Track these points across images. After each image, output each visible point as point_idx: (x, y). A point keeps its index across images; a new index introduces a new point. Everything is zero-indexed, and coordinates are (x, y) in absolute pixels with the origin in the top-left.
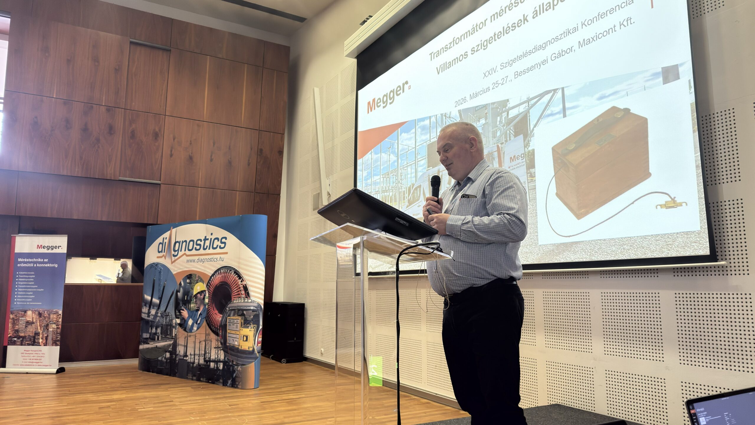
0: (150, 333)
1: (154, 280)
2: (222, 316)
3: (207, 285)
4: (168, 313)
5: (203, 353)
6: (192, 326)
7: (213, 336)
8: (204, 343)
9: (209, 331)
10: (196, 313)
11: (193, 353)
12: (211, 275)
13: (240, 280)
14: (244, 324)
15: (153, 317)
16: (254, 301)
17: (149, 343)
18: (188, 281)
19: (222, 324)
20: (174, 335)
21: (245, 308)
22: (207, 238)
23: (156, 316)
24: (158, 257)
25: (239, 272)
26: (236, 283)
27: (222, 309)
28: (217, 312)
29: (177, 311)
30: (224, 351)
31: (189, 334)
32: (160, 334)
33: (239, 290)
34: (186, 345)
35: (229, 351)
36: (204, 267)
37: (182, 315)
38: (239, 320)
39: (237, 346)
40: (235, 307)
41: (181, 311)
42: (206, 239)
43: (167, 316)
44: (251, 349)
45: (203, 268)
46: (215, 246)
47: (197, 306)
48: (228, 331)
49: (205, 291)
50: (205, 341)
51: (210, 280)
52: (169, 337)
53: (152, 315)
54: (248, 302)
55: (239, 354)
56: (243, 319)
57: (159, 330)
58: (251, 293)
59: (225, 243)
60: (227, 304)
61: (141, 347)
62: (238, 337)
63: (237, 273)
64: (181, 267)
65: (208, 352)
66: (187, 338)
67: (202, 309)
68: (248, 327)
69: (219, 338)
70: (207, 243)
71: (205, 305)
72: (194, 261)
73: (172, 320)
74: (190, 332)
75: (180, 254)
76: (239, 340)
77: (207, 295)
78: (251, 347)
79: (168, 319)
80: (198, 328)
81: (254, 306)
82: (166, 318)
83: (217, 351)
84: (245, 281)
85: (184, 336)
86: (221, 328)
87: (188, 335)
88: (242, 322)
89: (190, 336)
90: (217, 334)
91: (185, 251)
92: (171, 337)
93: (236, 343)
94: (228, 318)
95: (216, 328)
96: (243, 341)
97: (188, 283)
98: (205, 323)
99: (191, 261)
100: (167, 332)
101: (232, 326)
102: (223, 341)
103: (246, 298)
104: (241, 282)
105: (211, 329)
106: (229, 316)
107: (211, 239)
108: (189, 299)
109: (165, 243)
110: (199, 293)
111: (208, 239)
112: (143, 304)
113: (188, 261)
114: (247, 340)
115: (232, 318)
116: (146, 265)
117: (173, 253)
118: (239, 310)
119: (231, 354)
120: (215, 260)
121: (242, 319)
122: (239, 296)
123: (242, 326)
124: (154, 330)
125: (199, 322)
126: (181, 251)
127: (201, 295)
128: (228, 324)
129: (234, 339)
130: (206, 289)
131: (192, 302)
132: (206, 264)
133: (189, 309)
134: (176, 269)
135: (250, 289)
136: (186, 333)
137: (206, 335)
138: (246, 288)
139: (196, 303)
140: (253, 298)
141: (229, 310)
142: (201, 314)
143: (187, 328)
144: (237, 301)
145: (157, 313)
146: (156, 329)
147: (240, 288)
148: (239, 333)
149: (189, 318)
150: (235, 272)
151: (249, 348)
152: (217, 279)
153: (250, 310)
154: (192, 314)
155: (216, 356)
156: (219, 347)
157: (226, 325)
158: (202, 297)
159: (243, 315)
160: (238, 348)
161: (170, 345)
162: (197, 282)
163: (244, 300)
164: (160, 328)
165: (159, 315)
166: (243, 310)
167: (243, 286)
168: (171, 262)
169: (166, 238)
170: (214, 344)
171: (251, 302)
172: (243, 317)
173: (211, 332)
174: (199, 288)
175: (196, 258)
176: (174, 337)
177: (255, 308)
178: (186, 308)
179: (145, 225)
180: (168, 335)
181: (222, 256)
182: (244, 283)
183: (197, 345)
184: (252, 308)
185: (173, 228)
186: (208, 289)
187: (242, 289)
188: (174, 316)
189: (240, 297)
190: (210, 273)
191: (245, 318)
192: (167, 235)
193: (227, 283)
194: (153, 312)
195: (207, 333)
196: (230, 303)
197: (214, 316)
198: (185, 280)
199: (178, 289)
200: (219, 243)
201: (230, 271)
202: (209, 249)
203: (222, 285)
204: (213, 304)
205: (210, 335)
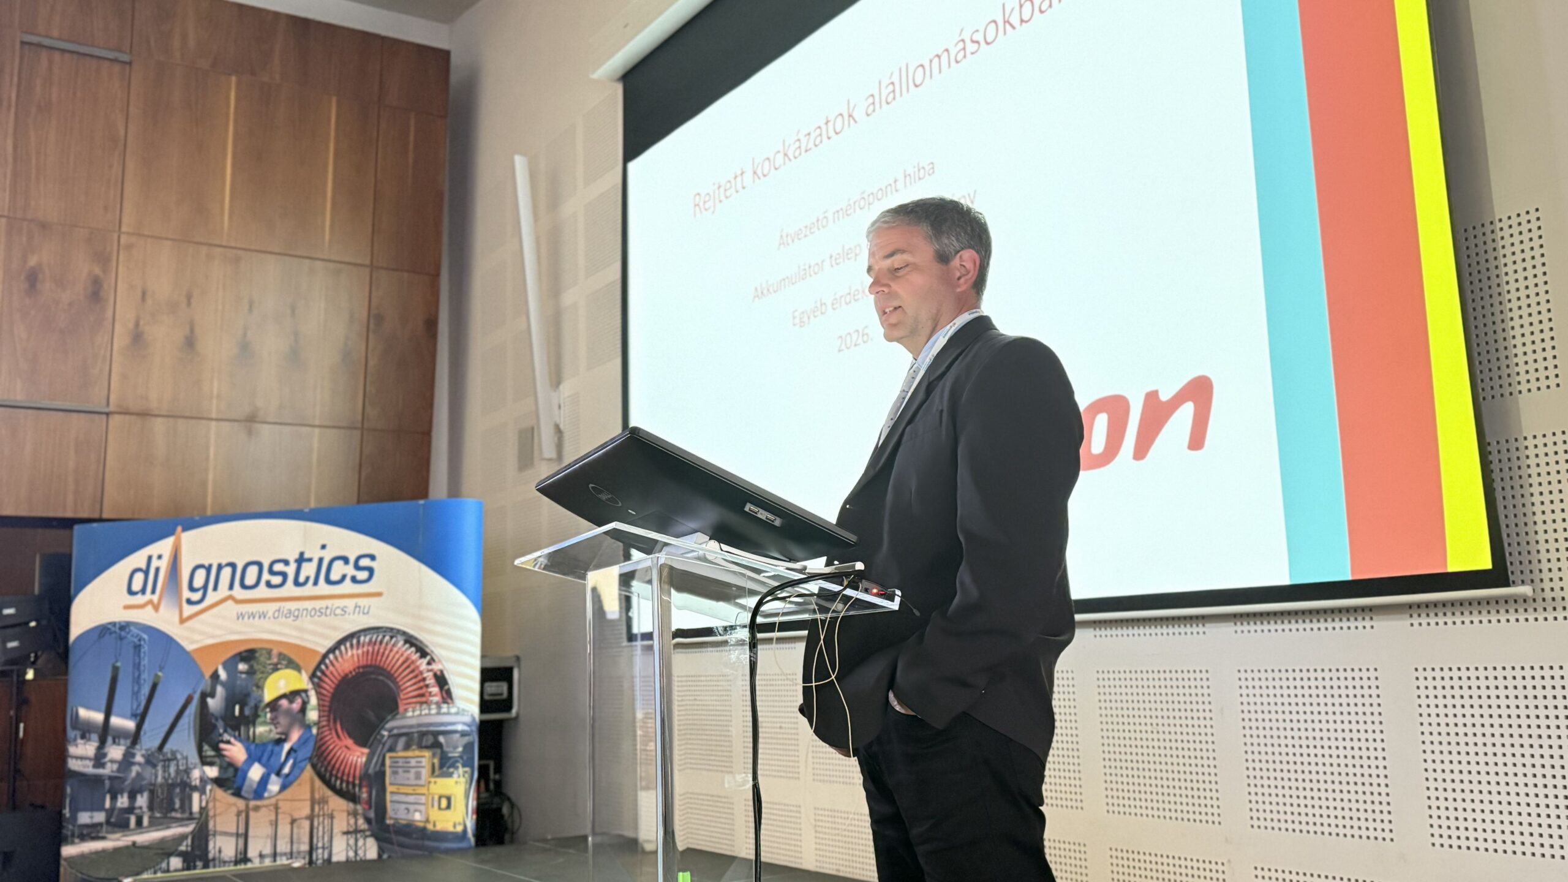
0: (106, 811)
1: (115, 669)
2: (366, 751)
3: (313, 676)
4: (174, 753)
5: (305, 847)
6: (264, 781)
7: (337, 804)
8: (306, 824)
9: (322, 790)
10: (277, 749)
11: (268, 850)
12: (323, 651)
13: (425, 661)
14: (441, 768)
15: (115, 767)
16: (464, 710)
17: (103, 838)
18: (242, 667)
19: (371, 771)
20: (196, 808)
21: (442, 728)
22: (306, 556)
23: (127, 761)
24: (127, 607)
25: (421, 642)
26: (412, 667)
27: (365, 734)
28: (349, 742)
29: (206, 747)
30: (377, 839)
31: (252, 803)
32: (145, 809)
33: (422, 684)
34: (242, 830)
35: (394, 837)
36: (302, 630)
37: (224, 756)
38: (425, 759)
39: (421, 825)
40: (411, 727)
41: (222, 746)
42: (301, 560)
43: (169, 760)
44: (459, 829)
45: (296, 634)
46: (335, 576)
47: (279, 730)
48: (390, 789)
49: (306, 691)
50: (311, 818)
51: (322, 661)
52: (179, 815)
53: (112, 761)
54: (448, 714)
55: (427, 843)
56: (438, 755)
57: (142, 801)
58: (455, 692)
59: (371, 570)
60: (382, 720)
61: (68, 851)
62: (423, 799)
63: (411, 641)
64: (218, 632)
65: (320, 845)
66: (245, 816)
67: (295, 735)
68: (450, 775)
69: (359, 808)
70: (308, 570)
71: (308, 727)
72: (263, 615)
73: (187, 772)
74: (254, 799)
75: (212, 597)
76: (427, 809)
77: (314, 700)
78: (460, 824)
79: (172, 770)
80: (284, 788)
81: (465, 724)
82: (166, 768)
83: (352, 842)
84: (440, 661)
85: (234, 810)
86: (364, 783)
87: (247, 806)
88: (433, 766)
89: (257, 809)
90: (352, 798)
91: (231, 587)
92: (186, 815)
93: (417, 816)
94: (388, 755)
95: (348, 783)
96: (440, 808)
97: (242, 673)
98: (308, 772)
99: (252, 615)
100: (171, 803)
101: (401, 775)
102: (372, 815)
103: (444, 702)
104: (429, 663)
105: (333, 788)
106: (392, 749)
107: (321, 560)
108: (247, 712)
109: (157, 570)
110: (283, 696)
111: (310, 560)
112: (71, 733)
113: (240, 616)
114: (449, 807)
115: (401, 754)
116: (77, 629)
117: (186, 594)
118: (423, 734)
119: (401, 845)
120: (338, 611)
121: (434, 755)
122: (424, 699)
123: (433, 771)
124: (123, 801)
125: (286, 770)
126: (215, 588)
127: (291, 702)
128: (388, 771)
129: (412, 807)
130: (310, 686)
131: (260, 720)
132: (306, 623)
133: (249, 742)
134: (196, 637)
135: (453, 680)
136: (241, 804)
137: (312, 799)
138: (441, 680)
140: (456, 703)
141: (389, 736)
142: (292, 750)
144: (417, 713)
145: (128, 756)
146: (132, 797)
147: (424, 679)
148: (424, 792)
149: (250, 762)
150: (406, 642)
151: (455, 826)
152: (349, 660)
153: (455, 732)
154: (259, 752)
155: (351, 853)
156: (363, 831)
157: (381, 775)
158: (297, 705)
159: (437, 745)
160: (423, 829)
161: (183, 837)
162: (276, 669)
163: (439, 707)
164: (146, 794)
165: (139, 758)
166: (436, 734)
167: (435, 675)
168: (177, 619)
169: (160, 557)
170: (341, 823)
171: (457, 714)
172: (438, 751)
173: (329, 793)
174: (282, 683)
175: (271, 607)
176: (197, 816)
177: (466, 728)
178: (239, 738)
179: (68, 523)
180: (174, 810)
181: (362, 602)
182: (436, 667)
183: (284, 829)
184: (460, 727)
185: (187, 529)
186: (318, 687)
187: (431, 681)
188: (194, 758)
189: (426, 702)
190: (323, 645)
191: (443, 752)
193: (382, 669)
194: (115, 752)
195: (317, 796)
196: (393, 718)
197: (341, 753)
198: (229, 664)
199: (208, 689)
200: (350, 570)
201: (392, 637)
202: (316, 583)
203: (363, 674)
204: (335, 722)
205: (327, 802)
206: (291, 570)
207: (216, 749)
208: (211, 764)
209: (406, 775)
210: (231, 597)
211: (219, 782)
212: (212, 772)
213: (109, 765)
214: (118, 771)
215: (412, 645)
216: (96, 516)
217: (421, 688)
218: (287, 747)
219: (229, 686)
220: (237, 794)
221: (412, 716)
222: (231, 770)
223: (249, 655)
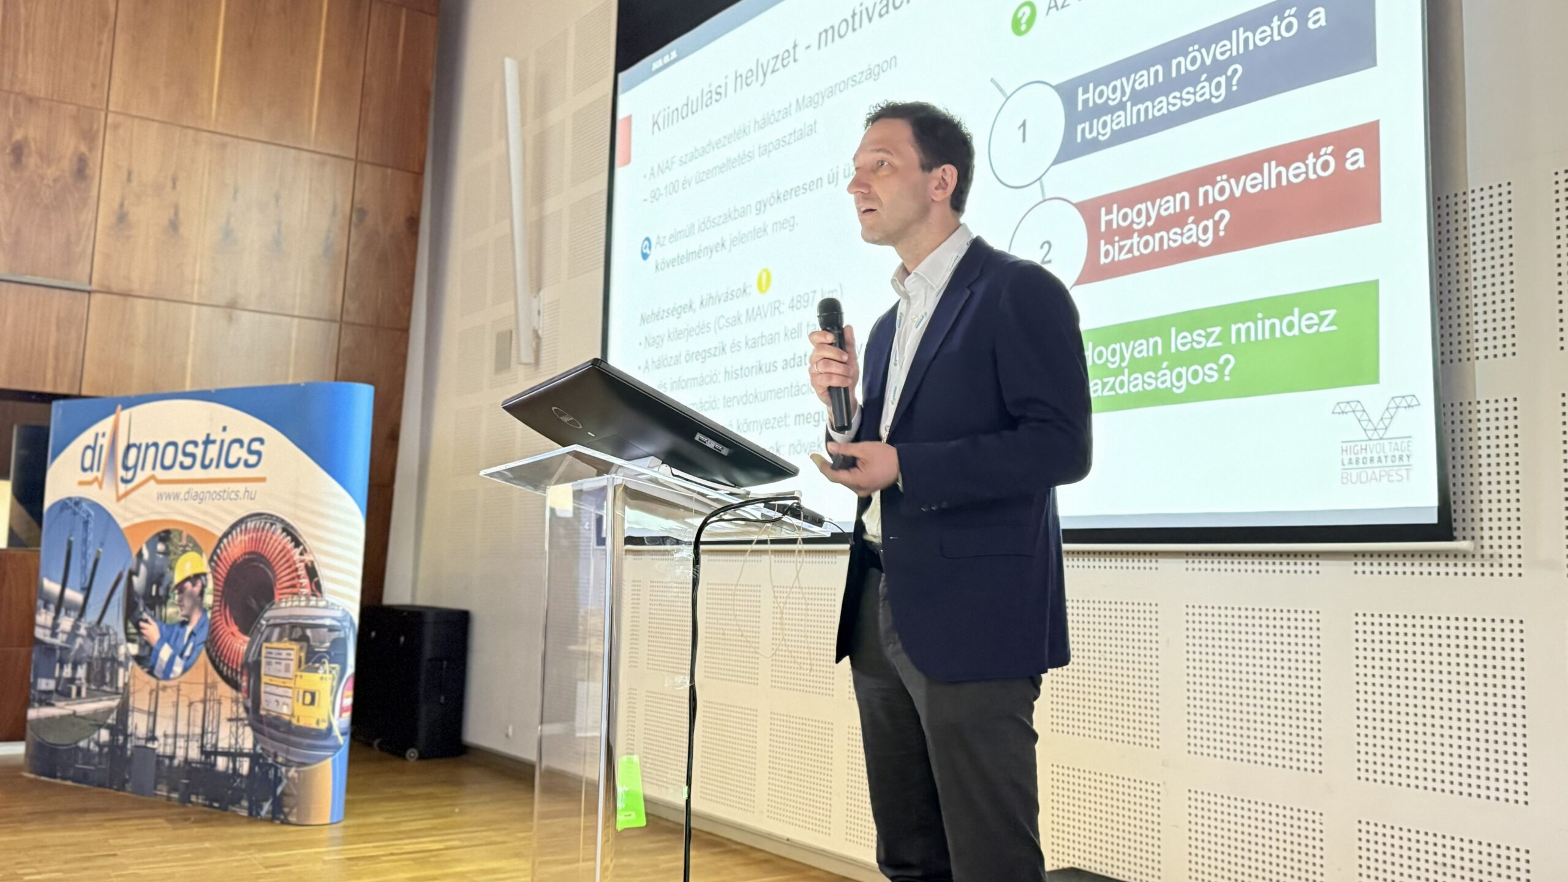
0: (56, 679)
1: (70, 543)
2: (247, 639)
3: (211, 560)
4: (108, 628)
5: (198, 731)
6: (171, 662)
7: (224, 689)
8: (200, 707)
9: (213, 675)
10: (181, 630)
11: (170, 731)
12: (219, 534)
13: (298, 551)
14: (307, 662)
15: (65, 637)
16: (333, 604)
17: (53, 705)
18: (161, 547)
19: (250, 660)
20: (120, 684)
21: (310, 622)
22: (211, 438)
23: (73, 634)
24: (81, 483)
25: (296, 531)
26: (288, 556)
27: (248, 622)
28: (235, 628)
29: (130, 625)
30: (253, 729)
31: (162, 683)
32: (84, 681)
33: (294, 575)
34: (152, 710)
35: (266, 729)
36: (205, 513)
37: (143, 634)
38: (293, 651)
39: (287, 718)
40: (283, 618)
41: (142, 624)
42: (208, 442)
43: (104, 635)
44: (323, 726)
45: (201, 516)
46: (232, 460)
47: (184, 612)
48: (264, 679)
49: (205, 574)
50: (204, 702)
51: (218, 546)
52: (108, 689)
53: (63, 632)
54: (316, 607)
55: (293, 738)
56: (305, 650)
57: (81, 672)
58: (325, 585)
59: (259, 454)
60: (262, 609)
61: (32, 714)
63: (288, 530)
64: (143, 511)
65: (210, 729)
66: (155, 693)
67: (196, 618)
68: (316, 670)
69: (240, 695)
70: (213, 451)
71: (204, 612)
72: (177, 496)
73: (116, 647)
74: (163, 679)
75: (141, 476)
76: (293, 702)
77: (210, 585)
78: (323, 721)
79: (106, 644)
80: (186, 669)
81: (333, 618)
82: (101, 642)
83: (234, 729)
84: (311, 553)
85: (148, 689)
86: (245, 672)
87: (158, 685)
88: (300, 659)
89: (165, 688)
90: (235, 686)
91: (154, 468)
92: (113, 690)
93: (285, 710)
94: (265, 645)
95: (232, 669)
96: (304, 704)
97: (160, 553)
98: (203, 657)
99: (169, 496)
100: (104, 677)
101: (274, 666)
102: (249, 704)
103: (314, 595)
104: (302, 554)
105: (220, 673)
106: (268, 640)
107: (222, 442)
108: (162, 592)
109: (101, 447)
110: (188, 579)
111: (214, 442)
112: (38, 602)
113: (160, 496)
114: (312, 702)
115: (275, 645)
116: (48, 501)
117: (121, 473)
118: (293, 626)
119: (272, 738)
120: (233, 496)
121: (301, 648)
122: (294, 590)
123: (300, 666)
124: (67, 672)
125: (187, 653)
126: (143, 468)
127: (194, 585)
128: (264, 661)
129: (281, 700)
130: (208, 570)
131: (170, 601)
132: (209, 506)
133: (161, 621)
134: (129, 515)
135: (322, 572)
136: (153, 681)
137: (206, 683)
138: (312, 572)
139: (180, 604)
140: (328, 597)
141: (268, 626)
142: (192, 634)
143: (157, 667)
144: (289, 604)
145: (76, 627)
146: (74, 669)
147: (296, 570)
148: (292, 685)
149: (161, 642)
150: (284, 530)
151: (318, 723)
152: (238, 546)
153: (323, 626)
154: (168, 633)
155: (233, 741)
156: (242, 719)
157: (257, 664)
158: (197, 589)
159: (304, 638)
160: (289, 723)
161: (110, 711)
162: (184, 552)
163: (308, 600)
164: (85, 666)
165: (83, 631)
166: (304, 627)
167: (306, 566)
168: (114, 497)
169: (104, 435)
170: (227, 709)
172: (305, 644)
173: (218, 679)
174: (188, 566)
175: (182, 489)
176: (121, 691)
177: (334, 623)
178: (154, 617)
179: (46, 399)
180: (105, 684)
181: (251, 486)
182: (307, 558)
183: (183, 711)
184: (328, 622)
185: (124, 408)
187: (302, 572)
188: (122, 636)
189: (296, 594)
190: (219, 530)
191: (309, 646)
192: (105, 425)
193: (262, 556)
194: (66, 623)
195: (209, 681)
196: (270, 608)
197: (228, 640)
198: (151, 545)
199: (134, 568)
200: (243, 454)
202: (218, 466)
203: (246, 562)
204: (225, 607)
205: (216, 687)
206: (199, 452)
207: (138, 627)
208: (133, 641)
209: (278, 666)
210: (153, 477)
211: (139, 659)
212: (134, 649)
213: (61, 635)
214: (67, 641)
215: (289, 534)
216: (75, 394)
217: (293, 579)
218: (189, 629)
219: (150, 566)
220: (151, 673)
221: (286, 607)
222: (147, 649)
223: (165, 536)
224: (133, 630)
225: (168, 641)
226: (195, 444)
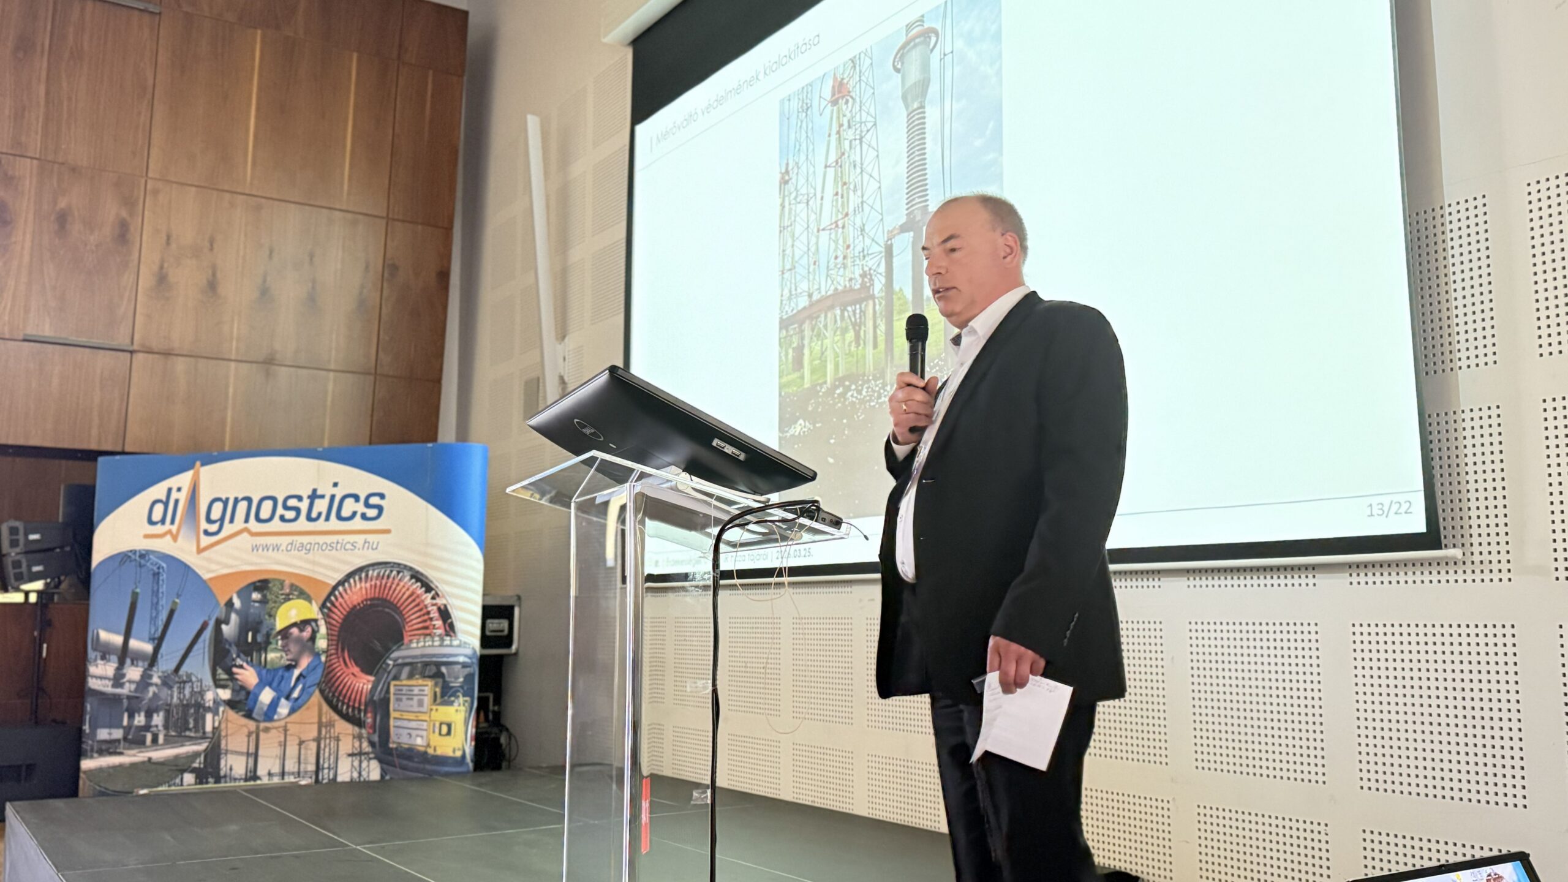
0: (124, 728)
1: (135, 597)
2: (372, 678)
3: (323, 606)
4: (189, 676)
5: (312, 767)
6: (274, 705)
7: (344, 728)
8: (313, 746)
9: (329, 714)
10: (286, 674)
11: (276, 769)
12: (333, 583)
13: (430, 595)
14: (442, 696)
15: (133, 687)
16: (465, 643)
17: (121, 754)
18: (256, 596)
19: (376, 698)
20: (209, 728)
21: (445, 659)
22: (319, 493)
23: (144, 682)
24: (147, 536)
25: (427, 578)
26: (417, 601)
27: (371, 662)
28: (356, 670)
29: (220, 671)
30: (381, 761)
31: (262, 725)
32: (160, 728)
33: (426, 617)
34: (252, 750)
35: (396, 760)
36: (313, 563)
37: (237, 680)
38: (427, 687)
39: (422, 749)
40: (415, 657)
41: (235, 670)
42: (314, 496)
43: (185, 682)
44: (459, 754)
45: (308, 566)
46: (346, 513)
47: (290, 657)
48: (393, 714)
49: (316, 621)
50: (318, 740)
51: (332, 593)
52: (192, 734)
53: (130, 682)
54: (451, 646)
55: (428, 767)
56: (440, 684)
57: (158, 719)
58: (458, 625)
59: (380, 509)
60: (388, 650)
61: (88, 764)
62: (425, 725)
63: (417, 576)
64: (230, 562)
65: (326, 765)
66: (255, 735)
67: (305, 662)
68: (451, 703)
69: (364, 731)
70: (321, 506)
71: (317, 655)
72: (277, 548)
73: (202, 693)
74: (265, 721)
75: (228, 529)
76: (428, 735)
77: (323, 630)
78: (459, 749)
79: (187, 691)
81: (466, 656)
82: (181, 690)
83: (356, 763)
84: (444, 596)
85: (246, 731)
86: (369, 709)
87: (258, 728)
88: (435, 693)
90: (358, 723)
91: (247, 521)
92: (200, 734)
93: (419, 741)
94: (393, 683)
95: (354, 708)
96: (440, 734)
97: (255, 601)
98: (316, 697)
99: (266, 547)
100: (187, 722)
101: (405, 703)
102: (376, 738)
103: (447, 635)
104: (433, 598)
105: (338, 712)
106: (396, 678)
108: (259, 639)
109: (177, 502)
110: (294, 625)
111: (322, 497)
112: (91, 654)
113: (255, 548)
114: (449, 733)
115: (405, 682)
116: (99, 555)
117: (204, 525)
118: (426, 664)
119: (404, 768)
120: (349, 546)
121: (436, 685)
122: (428, 632)
123: (435, 700)
124: (140, 720)
125: (295, 694)
126: (232, 521)
127: (301, 630)
128: (392, 698)
129: (414, 733)
130: (320, 616)
131: (273, 646)
132: (318, 556)
133: (260, 667)
134: (213, 567)
135: (455, 614)
137: (320, 722)
138: (445, 614)
140: (460, 636)
141: (394, 666)
142: (301, 676)
143: (256, 711)
144: (421, 644)
145: (146, 677)
146: (149, 715)
147: (428, 613)
148: (427, 719)
149: (261, 685)
150: (412, 577)
151: (454, 751)
152: (357, 593)
153: (457, 663)
154: (271, 677)
155: (355, 775)
156: (367, 753)
157: (386, 701)
158: (307, 633)
159: (438, 675)
160: (426, 753)
161: (196, 755)
162: (287, 599)
163: (442, 640)
164: (161, 714)
165: (156, 680)
166: (438, 665)
167: (439, 609)
168: (194, 549)
169: (179, 489)
170: (347, 745)
171: (459, 646)
172: (440, 680)
173: (336, 717)
174: (293, 612)
175: (284, 541)
176: (210, 735)
177: (467, 660)
178: (251, 663)
179: (91, 456)
180: (190, 730)
181: (371, 538)
182: (440, 601)
184: (461, 659)
185: (203, 465)
186: (327, 617)
187: (435, 614)
188: (208, 681)
189: (430, 635)
190: (333, 578)
191: (444, 682)
192: (184, 480)
193: (389, 601)
195: (324, 720)
196: (398, 649)
197: (349, 680)
198: (244, 593)
199: (223, 616)
200: (360, 508)
201: (398, 572)
202: (327, 519)
203: (371, 606)
204: (343, 650)
205: (333, 726)
206: (304, 506)
207: (231, 674)
208: (224, 687)
209: (411, 702)
210: (246, 530)
211: (231, 704)
212: (225, 694)
213: (127, 685)
214: (136, 690)
215: (418, 580)
216: (119, 449)
217: (425, 621)
218: (296, 672)
219: (243, 614)
220: (249, 715)
221: (417, 647)
222: (243, 693)
223: (262, 585)
224: (224, 676)
225: (270, 685)
226: (300, 498)
